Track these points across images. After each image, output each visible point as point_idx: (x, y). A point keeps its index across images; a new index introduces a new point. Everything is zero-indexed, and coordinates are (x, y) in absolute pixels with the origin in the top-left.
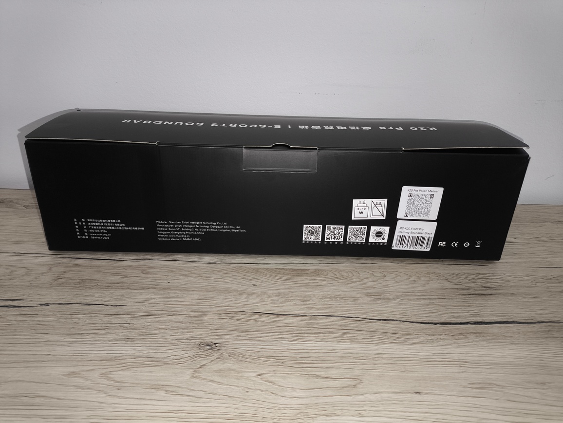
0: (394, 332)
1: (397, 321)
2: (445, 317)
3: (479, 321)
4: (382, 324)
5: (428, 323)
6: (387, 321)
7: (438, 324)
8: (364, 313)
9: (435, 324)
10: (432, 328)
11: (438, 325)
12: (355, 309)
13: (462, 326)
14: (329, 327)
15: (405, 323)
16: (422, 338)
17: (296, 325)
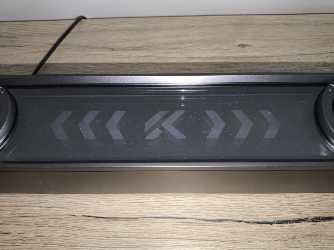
0: (227, 239)
1: (232, 221)
2: (283, 211)
3: (318, 215)
4: (216, 228)
5: (264, 223)
6: (222, 223)
7: (274, 223)
8: (200, 210)
9: (271, 223)
10: (267, 231)
11: (274, 225)
12: (190, 205)
13: (299, 225)
14: (159, 236)
15: (241, 223)
16: (255, 246)
17: (126, 234)
